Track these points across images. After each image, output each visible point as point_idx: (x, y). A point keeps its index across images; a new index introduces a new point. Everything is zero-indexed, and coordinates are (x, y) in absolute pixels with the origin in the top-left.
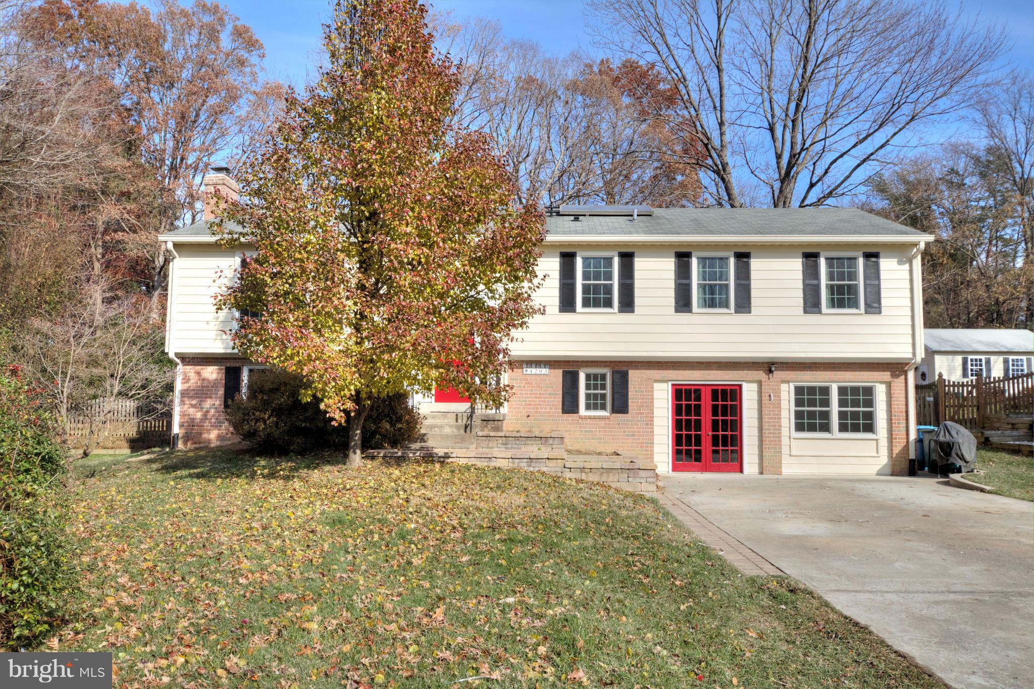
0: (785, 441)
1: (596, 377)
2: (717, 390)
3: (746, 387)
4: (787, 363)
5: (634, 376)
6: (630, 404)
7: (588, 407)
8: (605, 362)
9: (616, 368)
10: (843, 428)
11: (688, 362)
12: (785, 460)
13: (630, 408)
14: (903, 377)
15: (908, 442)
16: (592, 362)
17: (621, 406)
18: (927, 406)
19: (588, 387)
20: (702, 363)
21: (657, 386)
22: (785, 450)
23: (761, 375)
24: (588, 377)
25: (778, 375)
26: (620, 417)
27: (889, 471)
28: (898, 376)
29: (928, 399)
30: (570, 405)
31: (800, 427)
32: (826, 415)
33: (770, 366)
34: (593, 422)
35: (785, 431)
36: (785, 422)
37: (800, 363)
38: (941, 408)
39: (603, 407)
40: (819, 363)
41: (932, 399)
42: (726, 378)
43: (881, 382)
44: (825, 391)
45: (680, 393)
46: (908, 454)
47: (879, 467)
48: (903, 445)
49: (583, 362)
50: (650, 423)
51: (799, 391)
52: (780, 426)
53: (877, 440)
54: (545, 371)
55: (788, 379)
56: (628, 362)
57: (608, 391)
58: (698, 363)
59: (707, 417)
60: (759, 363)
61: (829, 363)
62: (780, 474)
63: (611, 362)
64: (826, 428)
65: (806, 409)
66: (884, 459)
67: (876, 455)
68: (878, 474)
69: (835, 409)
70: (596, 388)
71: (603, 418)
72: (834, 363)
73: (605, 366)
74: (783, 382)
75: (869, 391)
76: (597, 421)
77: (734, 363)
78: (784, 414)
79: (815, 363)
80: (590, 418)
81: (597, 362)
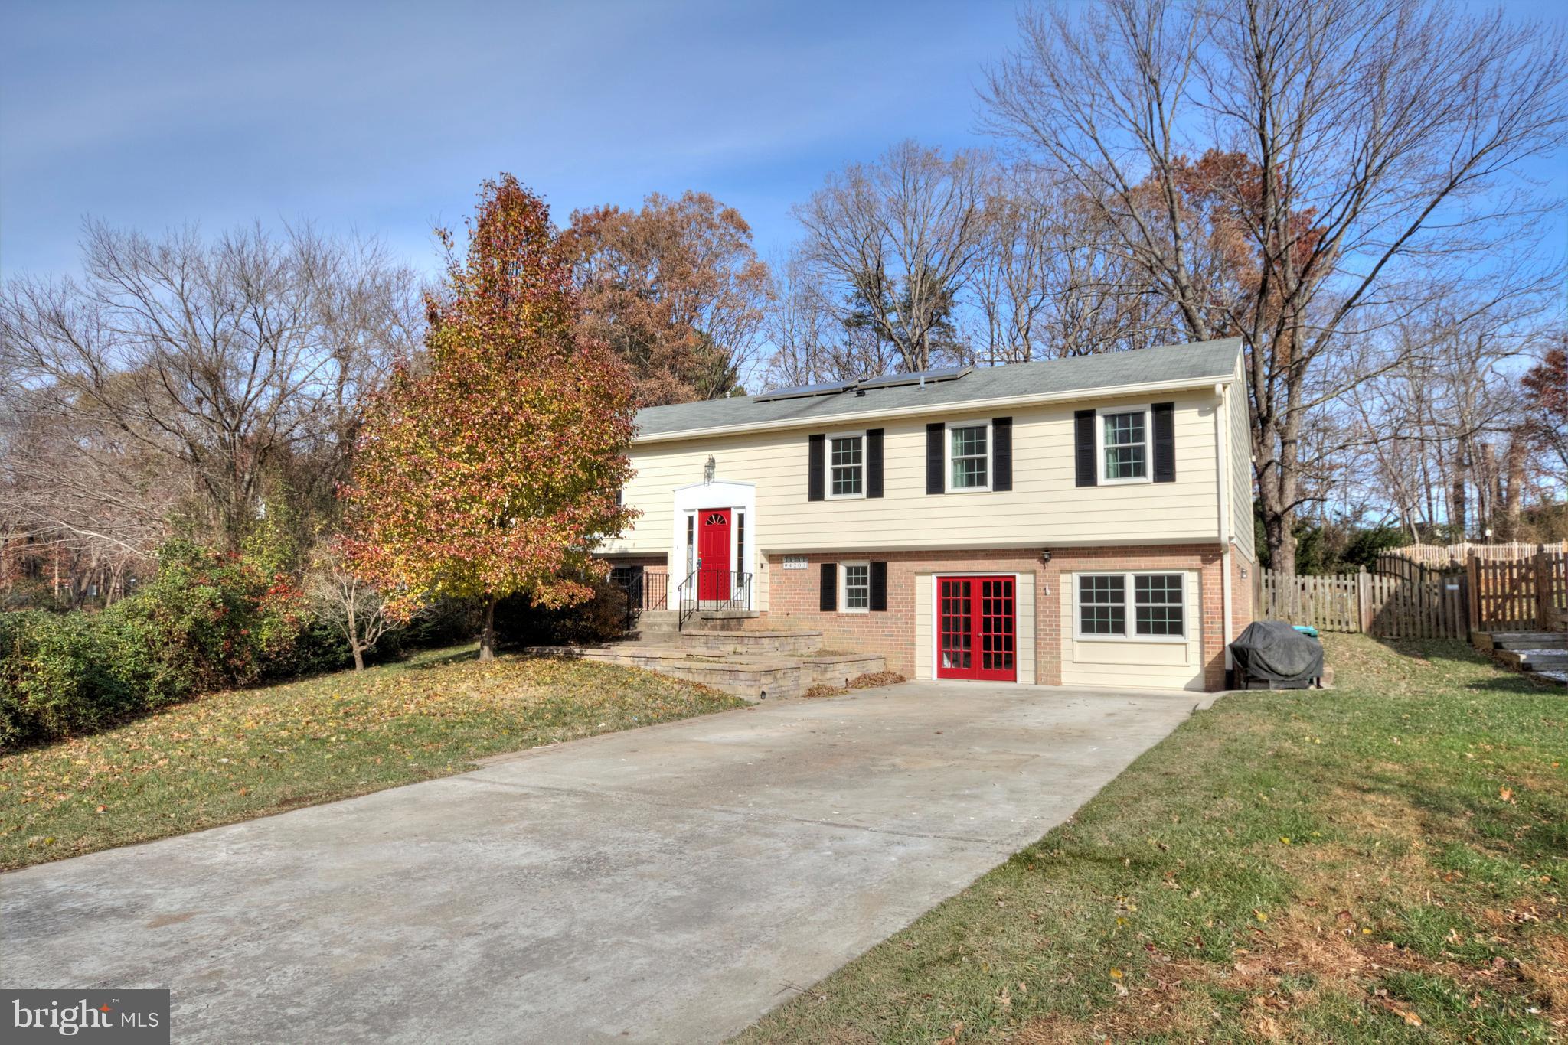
0: (1065, 644)
1: (857, 569)
2: (989, 583)
3: (1019, 578)
4: (1067, 549)
5: (893, 568)
6: (888, 600)
7: (850, 604)
8: (864, 553)
9: (875, 560)
10: (1142, 628)
11: (951, 551)
12: (1065, 666)
13: (888, 605)
14: (1219, 562)
15: (1224, 648)
16: (850, 554)
17: (879, 602)
18: (1448, 599)
19: (849, 582)
20: (966, 551)
21: (918, 579)
22: (1065, 655)
23: (1034, 563)
24: (849, 570)
25: (1055, 563)
26: (879, 614)
27: (1202, 684)
28: (1211, 561)
29: (1449, 587)
30: (828, 602)
31: (1087, 628)
32: (1120, 613)
33: (1045, 553)
34: (851, 620)
35: (1065, 633)
36: (1065, 622)
37: (1084, 548)
38: (1472, 601)
39: (865, 605)
40: (1107, 548)
41: (1456, 587)
42: (994, 568)
43: (1191, 570)
44: (1119, 582)
45: (947, 586)
46: (1224, 663)
47: (1188, 680)
48: (1218, 651)
49: (841, 554)
50: (910, 621)
51: (1085, 582)
52: (1059, 626)
53: (1185, 644)
54: (803, 565)
55: (1069, 568)
56: (888, 553)
57: (868, 586)
58: (961, 551)
59: (978, 615)
60: (1033, 549)
61: (1119, 547)
62: (1060, 684)
63: (869, 553)
64: (1120, 628)
65: (1095, 604)
66: (1194, 670)
67: (1184, 663)
68: (1186, 689)
69: (1130, 605)
70: (857, 583)
71: (861, 616)
72: (1127, 547)
73: (863, 558)
74: (1062, 571)
75: (1176, 581)
76: (856, 620)
77: (1004, 550)
78: (1065, 610)
79: (1101, 548)
80: (852, 616)
81: (855, 554)
